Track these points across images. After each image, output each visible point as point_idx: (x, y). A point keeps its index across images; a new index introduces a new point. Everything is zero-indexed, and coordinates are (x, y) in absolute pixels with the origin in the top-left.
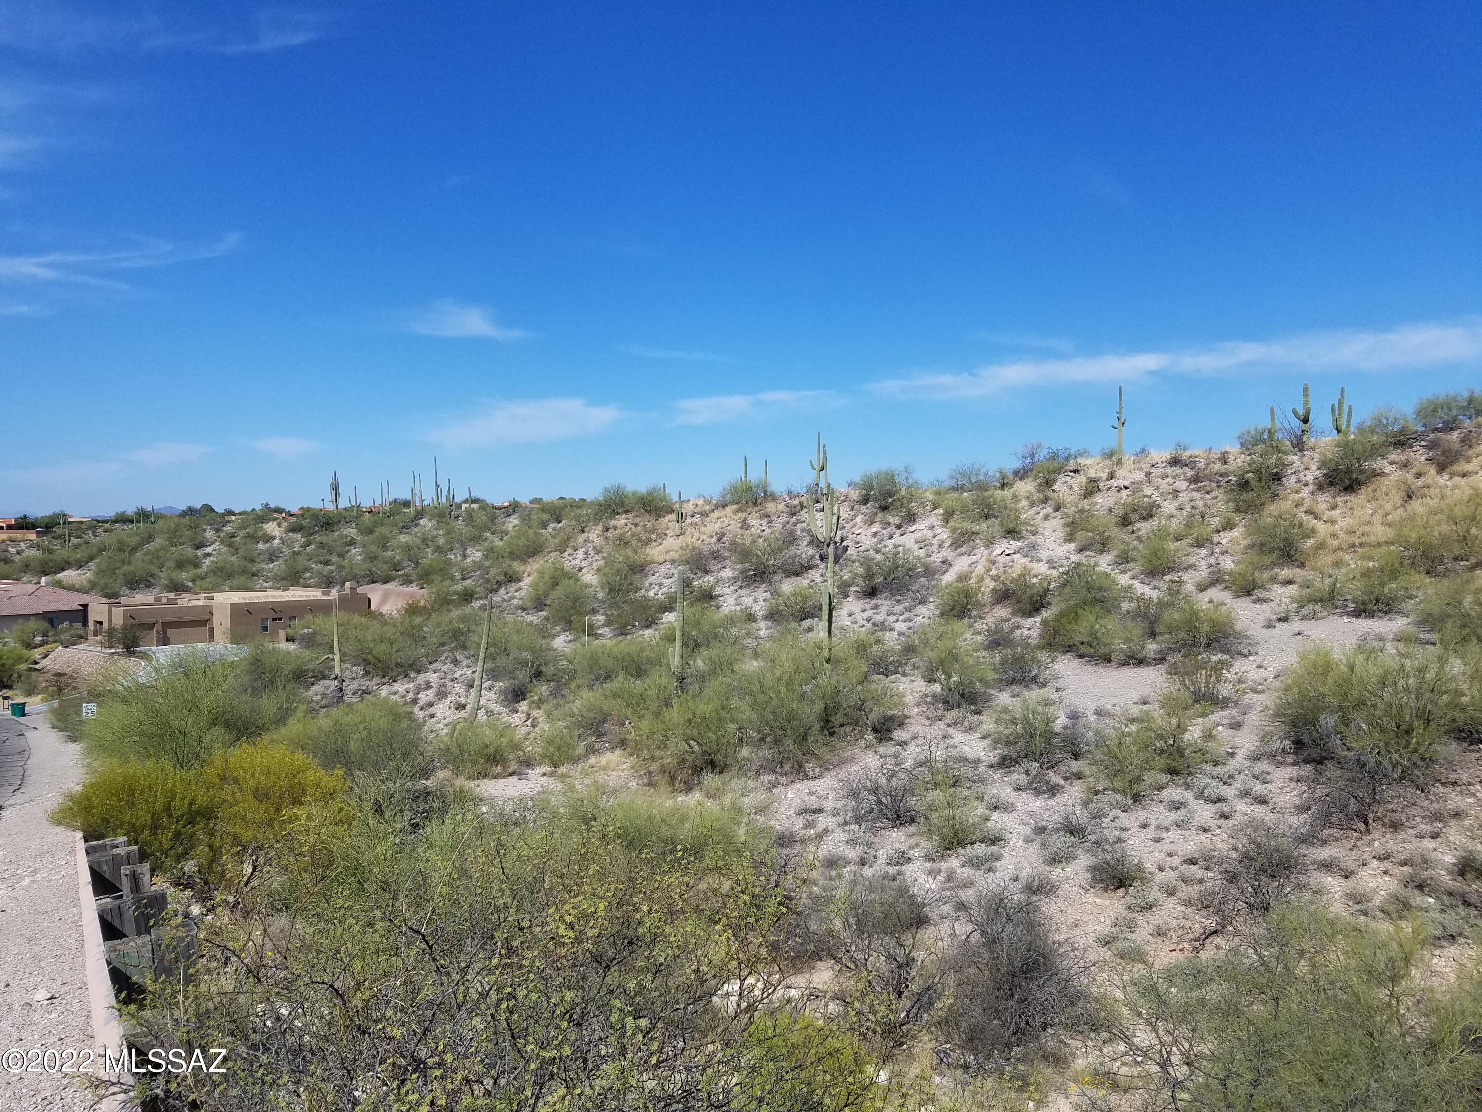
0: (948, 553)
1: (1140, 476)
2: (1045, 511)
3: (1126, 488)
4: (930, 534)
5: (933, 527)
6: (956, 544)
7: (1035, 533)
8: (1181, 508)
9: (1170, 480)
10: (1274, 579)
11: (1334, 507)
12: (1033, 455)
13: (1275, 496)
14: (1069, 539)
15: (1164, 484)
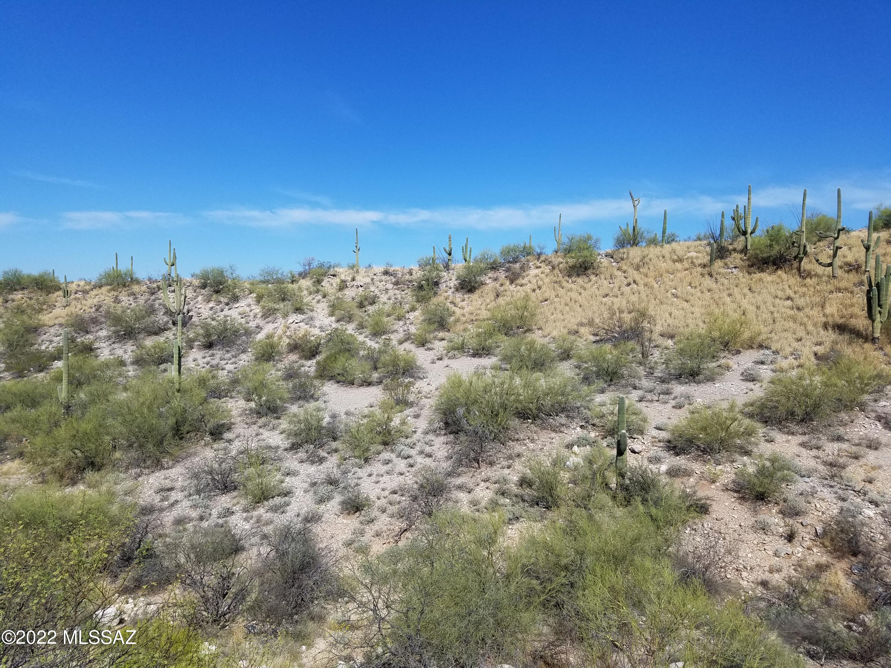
0: (259, 321)
1: (368, 280)
2: (317, 298)
3: (361, 286)
4: (248, 309)
5: (250, 305)
6: (265, 316)
7: (312, 311)
8: (389, 299)
9: (384, 283)
10: (435, 338)
11: (463, 301)
12: (309, 265)
13: (436, 294)
14: (332, 314)
15: (381, 285)
